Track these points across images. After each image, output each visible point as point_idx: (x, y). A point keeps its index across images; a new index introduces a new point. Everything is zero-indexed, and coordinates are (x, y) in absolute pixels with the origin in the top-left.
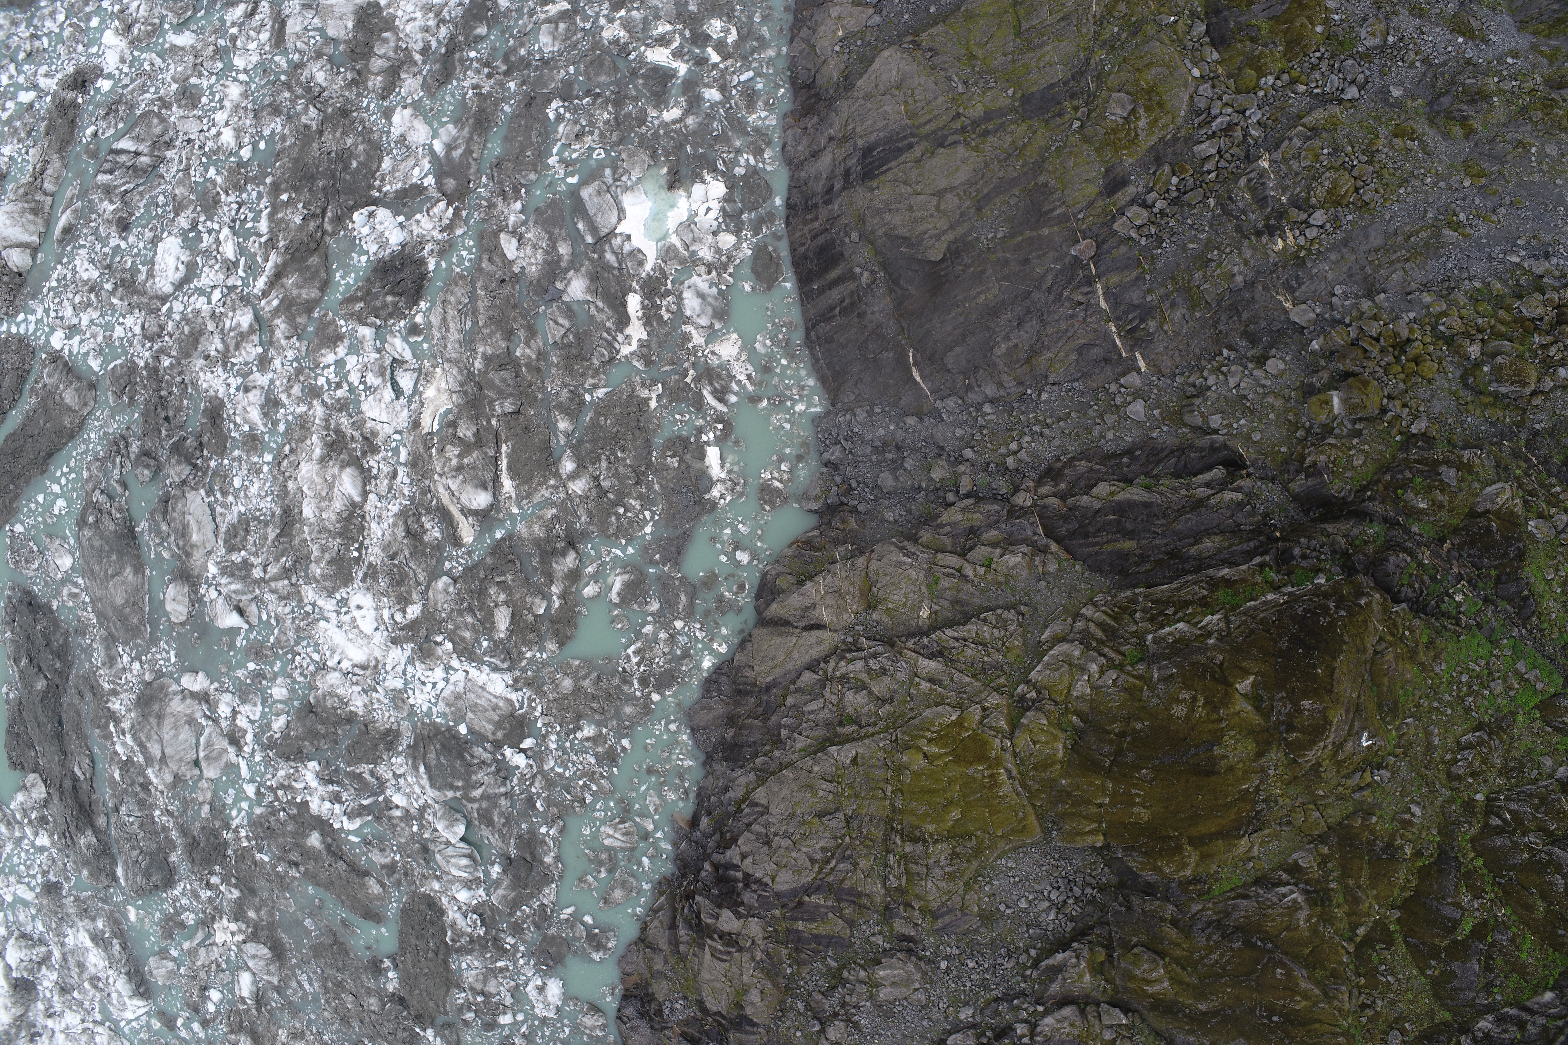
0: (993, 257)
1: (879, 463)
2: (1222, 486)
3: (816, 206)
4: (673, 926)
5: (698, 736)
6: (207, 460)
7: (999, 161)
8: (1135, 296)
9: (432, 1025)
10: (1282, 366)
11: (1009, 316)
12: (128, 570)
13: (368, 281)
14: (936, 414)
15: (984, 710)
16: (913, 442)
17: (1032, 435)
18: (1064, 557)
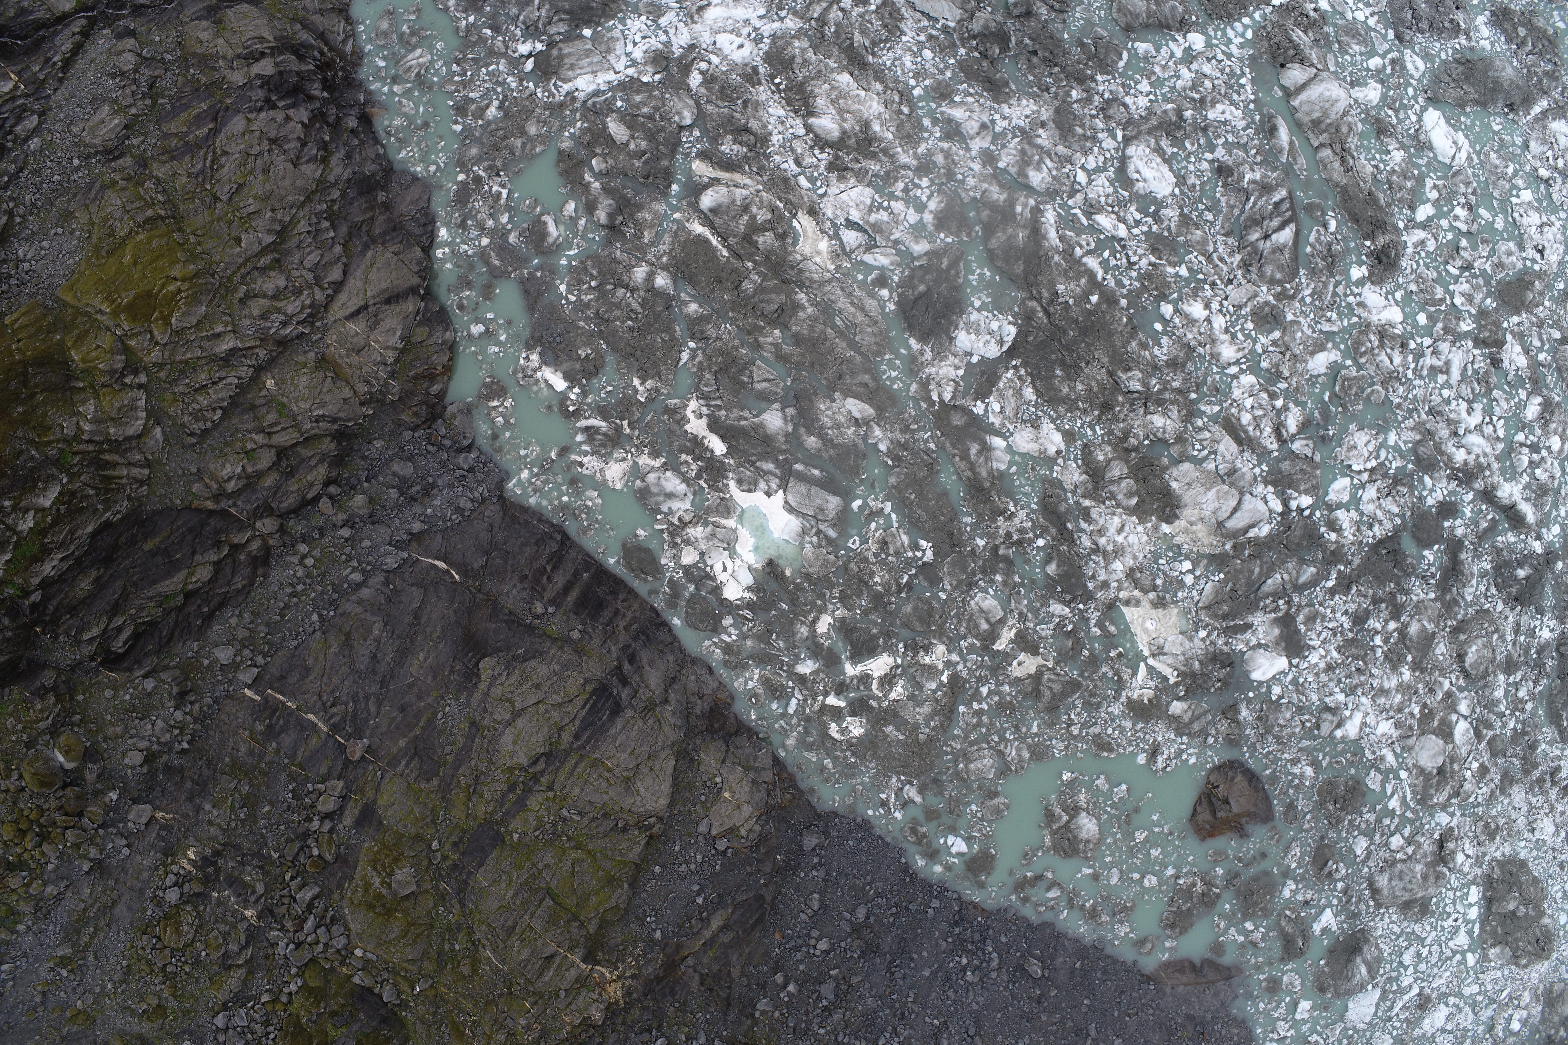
0: (434, 694)
1: (423, 478)
2: (106, 637)
3: (635, 639)
4: (322, 37)
5: (410, 178)
6: (970, 50)
7: (482, 773)
8: (287, 740)
10: (127, 760)
11: (388, 659)
13: (957, 289)
14: (399, 545)
15: (157, 343)
16: (402, 512)
17: (300, 581)
18: (196, 503)
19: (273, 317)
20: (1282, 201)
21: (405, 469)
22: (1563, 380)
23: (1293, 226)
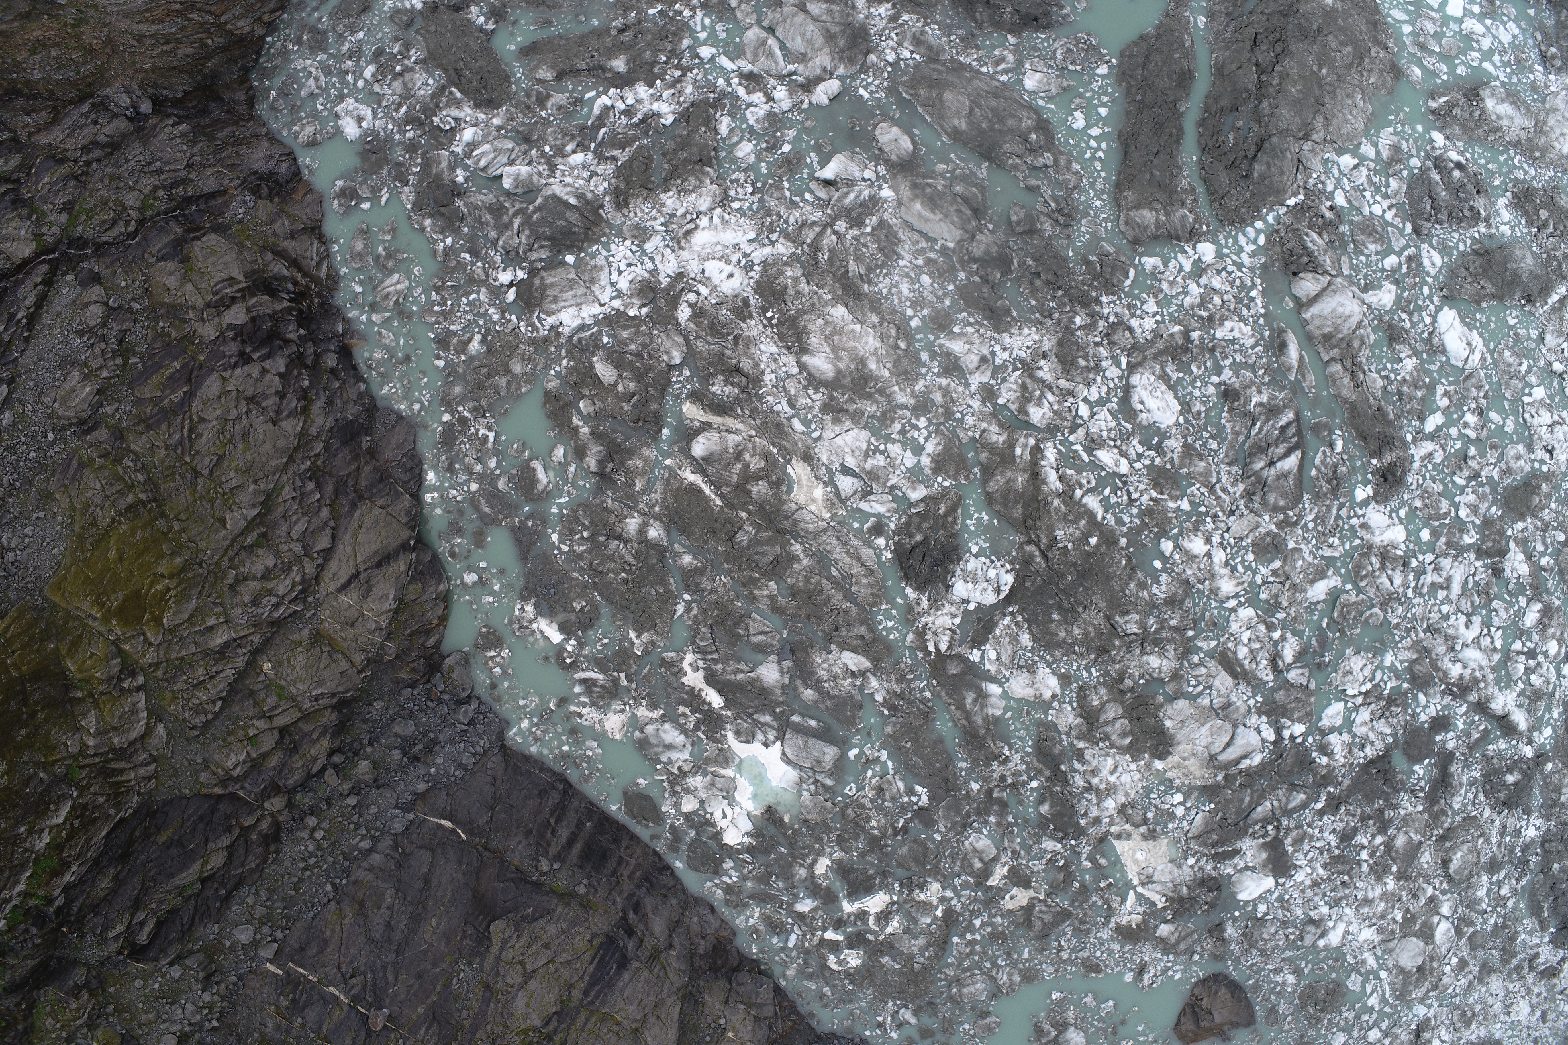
0: (449, 960)
1: (425, 735)
2: (130, 931)
3: (639, 887)
4: (295, 263)
5: (393, 417)
6: (970, 274)
7: (498, 1036)
8: (312, 1014)
9: (420, 12)
11: (402, 926)
12: (964, 126)
13: (954, 536)
14: (406, 808)
15: (151, 644)
16: (406, 773)
17: (311, 855)
18: (205, 791)
19: (264, 602)
20: (1289, 424)
21: (407, 729)
22: (1564, 582)
23: (1298, 453)
